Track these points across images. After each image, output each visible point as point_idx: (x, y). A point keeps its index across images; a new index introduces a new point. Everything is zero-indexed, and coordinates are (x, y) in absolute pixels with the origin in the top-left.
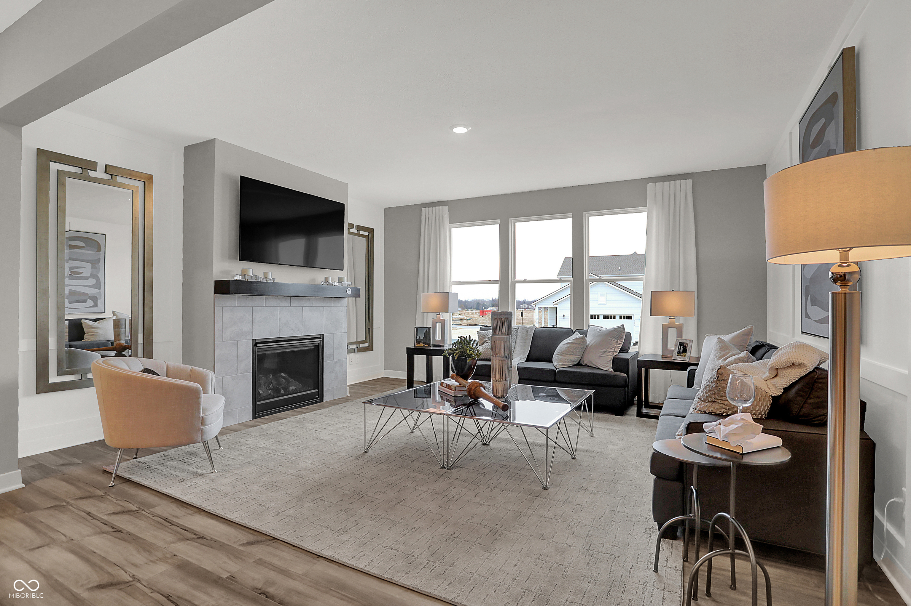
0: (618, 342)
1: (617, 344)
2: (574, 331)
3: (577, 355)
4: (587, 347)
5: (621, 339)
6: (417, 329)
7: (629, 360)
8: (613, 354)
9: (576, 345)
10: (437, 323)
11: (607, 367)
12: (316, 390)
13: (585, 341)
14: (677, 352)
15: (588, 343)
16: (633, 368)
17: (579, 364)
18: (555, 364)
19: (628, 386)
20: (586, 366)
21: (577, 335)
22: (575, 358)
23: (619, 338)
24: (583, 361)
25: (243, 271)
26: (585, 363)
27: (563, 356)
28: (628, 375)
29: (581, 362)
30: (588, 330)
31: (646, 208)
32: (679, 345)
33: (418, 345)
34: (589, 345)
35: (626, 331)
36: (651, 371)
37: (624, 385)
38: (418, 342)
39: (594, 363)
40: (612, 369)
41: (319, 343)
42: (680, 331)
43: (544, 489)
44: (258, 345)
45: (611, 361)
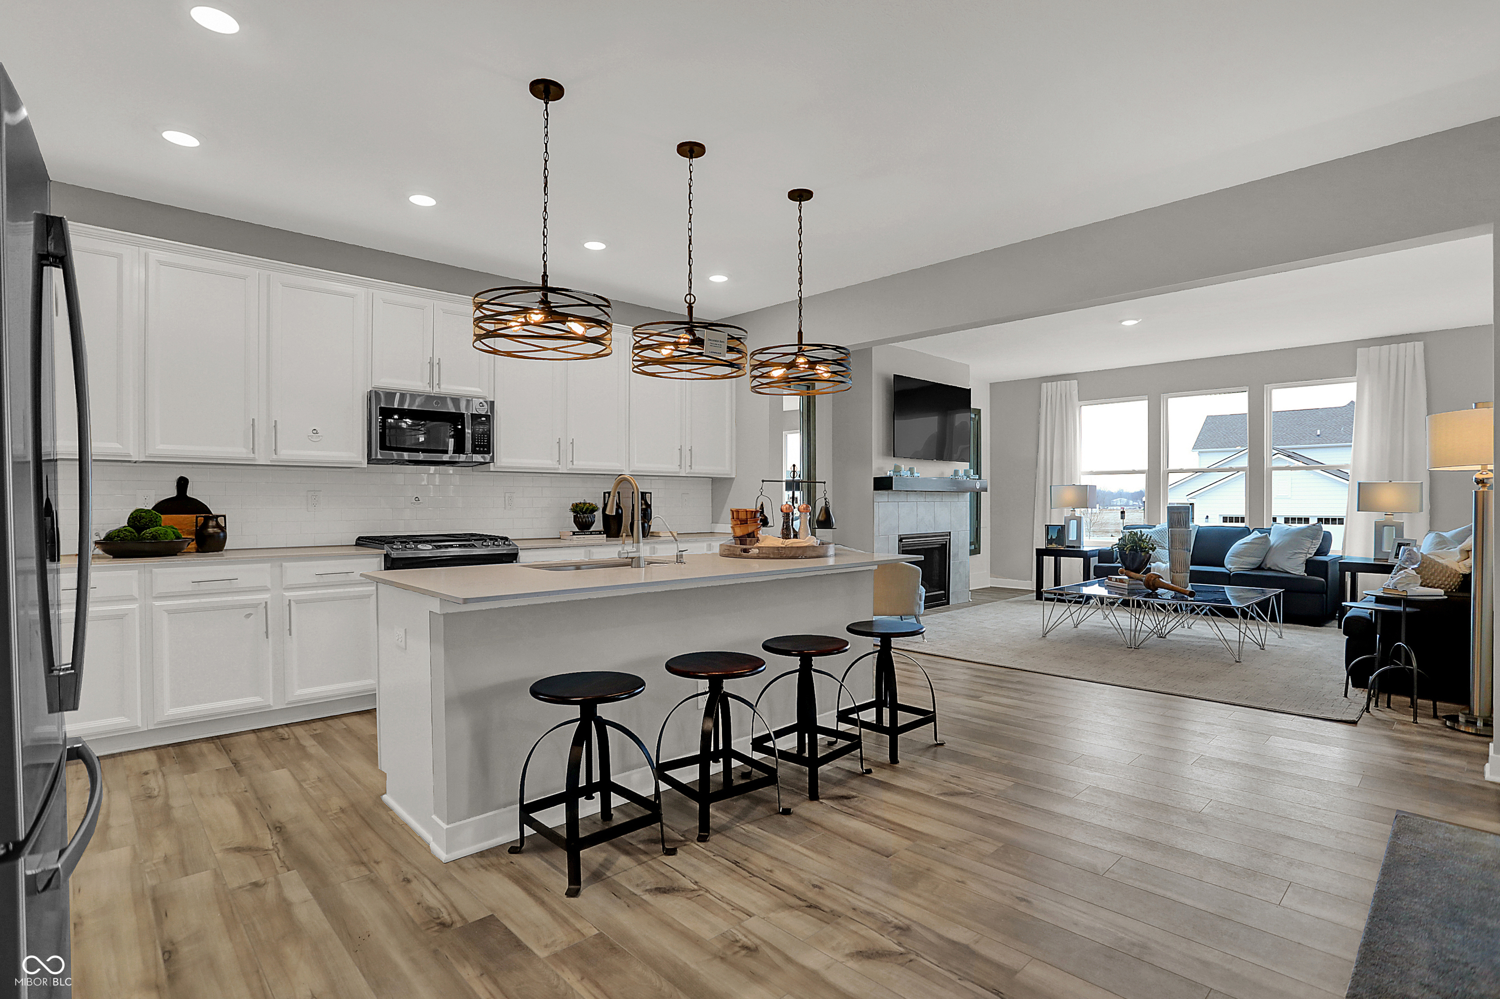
0: (1312, 542)
1: (1312, 545)
2: (1251, 530)
3: (1258, 558)
4: (1270, 548)
5: (1317, 539)
6: (1048, 527)
7: (1329, 562)
8: (1306, 556)
9: (1256, 546)
10: (1070, 520)
11: (1299, 570)
12: (943, 592)
13: (1269, 540)
14: (1395, 554)
15: (1272, 543)
16: (1333, 571)
17: (1260, 568)
18: (1229, 566)
19: (1326, 593)
20: (1270, 569)
21: (1256, 534)
22: (1255, 560)
23: (1314, 537)
24: (1266, 565)
25: (896, 466)
26: (1268, 566)
27: (1239, 557)
28: (1326, 579)
29: (1263, 566)
30: (1271, 529)
31: (1354, 378)
32: (1398, 546)
33: (1050, 546)
34: (1273, 545)
35: (1324, 530)
36: (1361, 576)
37: (1322, 590)
38: (1050, 541)
39: (1279, 566)
40: (1305, 572)
41: (946, 542)
42: (1399, 529)
43: (1237, 662)
44: (903, 541)
45: (1303, 563)
